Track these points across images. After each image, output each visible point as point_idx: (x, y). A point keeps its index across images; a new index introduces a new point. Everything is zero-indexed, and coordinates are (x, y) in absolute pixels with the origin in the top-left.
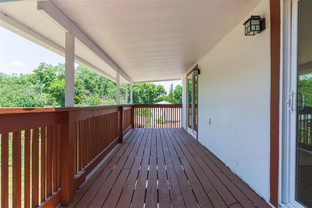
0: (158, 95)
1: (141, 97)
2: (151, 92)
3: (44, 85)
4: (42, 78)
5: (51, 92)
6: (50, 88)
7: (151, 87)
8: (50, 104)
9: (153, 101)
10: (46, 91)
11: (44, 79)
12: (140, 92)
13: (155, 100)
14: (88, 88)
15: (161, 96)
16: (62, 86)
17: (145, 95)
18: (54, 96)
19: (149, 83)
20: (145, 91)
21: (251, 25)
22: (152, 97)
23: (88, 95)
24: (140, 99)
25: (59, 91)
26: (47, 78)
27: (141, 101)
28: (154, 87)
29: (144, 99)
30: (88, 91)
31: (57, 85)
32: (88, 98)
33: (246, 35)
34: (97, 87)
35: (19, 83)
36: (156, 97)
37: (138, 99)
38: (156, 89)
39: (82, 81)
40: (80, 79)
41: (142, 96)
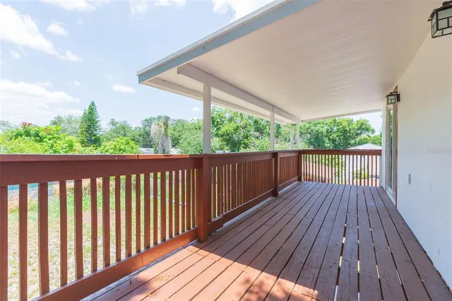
0: (357, 134)
1: (329, 139)
2: (345, 131)
3: (215, 129)
4: (213, 122)
5: (222, 136)
6: (220, 132)
7: (345, 124)
8: (221, 149)
9: (350, 144)
10: (217, 135)
11: (216, 123)
12: (327, 131)
13: (353, 142)
14: (258, 130)
15: (364, 136)
16: (231, 129)
17: (335, 135)
18: (224, 140)
19: (343, 117)
20: (335, 129)
21: (437, 20)
22: (346, 139)
23: (257, 138)
24: (326, 140)
25: (228, 135)
26: (218, 122)
27: (329, 145)
28: (350, 122)
29: (334, 141)
30: (257, 134)
31: (226, 128)
32: (257, 142)
33: (433, 37)
34: (267, 127)
35: (196, 129)
36: (354, 138)
37: (324, 142)
38: (355, 126)
39: (251, 122)
40: (249, 120)
41: (331, 137)
